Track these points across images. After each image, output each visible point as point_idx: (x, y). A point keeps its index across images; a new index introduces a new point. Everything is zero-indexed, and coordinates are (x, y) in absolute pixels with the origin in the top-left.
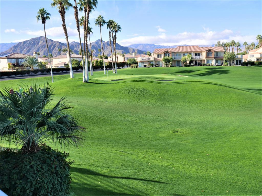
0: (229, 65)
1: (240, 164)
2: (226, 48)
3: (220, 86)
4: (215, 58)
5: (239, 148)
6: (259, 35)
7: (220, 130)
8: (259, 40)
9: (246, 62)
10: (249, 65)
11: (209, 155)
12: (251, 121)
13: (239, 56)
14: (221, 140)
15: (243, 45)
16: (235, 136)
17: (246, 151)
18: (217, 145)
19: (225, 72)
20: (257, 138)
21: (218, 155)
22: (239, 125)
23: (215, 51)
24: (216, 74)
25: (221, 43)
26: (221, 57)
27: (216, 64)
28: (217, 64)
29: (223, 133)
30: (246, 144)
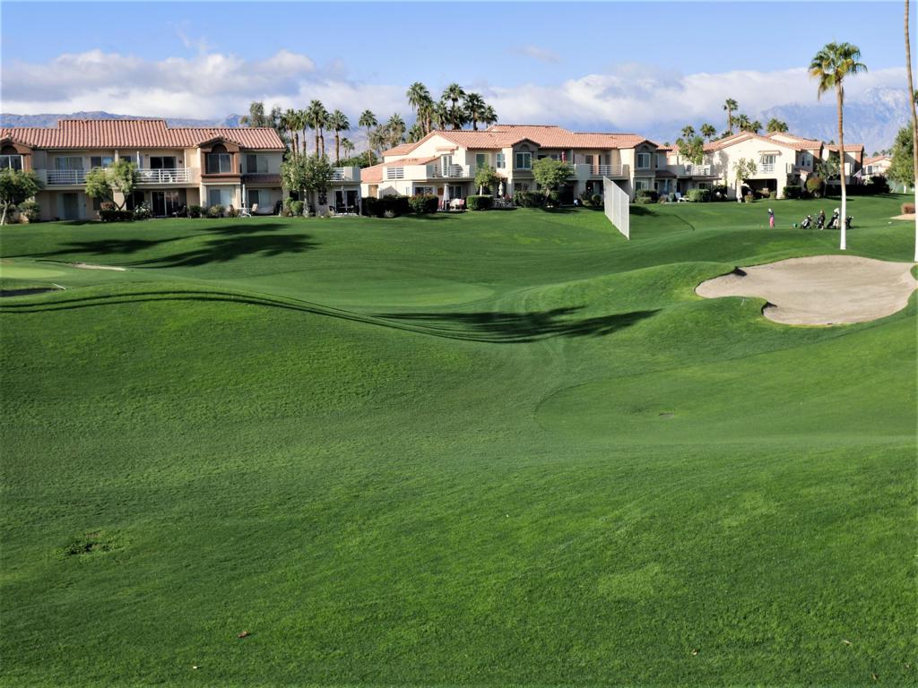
0: (306, 212)
1: (383, 647)
2: (289, 134)
3: (276, 308)
4: (244, 179)
5: (374, 577)
6: (416, 85)
7: (290, 509)
8: (418, 107)
9: (374, 199)
10: (388, 213)
11: (248, 635)
12: (413, 453)
13: (346, 173)
14: (297, 554)
15: (358, 126)
16: (355, 527)
17: (404, 587)
18: (283, 579)
19: (294, 244)
20: (440, 519)
21: (292, 628)
22: (367, 477)
23: (243, 149)
24: (252, 256)
25: (267, 113)
26: (272, 176)
27: (251, 206)
28: (255, 206)
29: (303, 520)
30: (402, 554)
